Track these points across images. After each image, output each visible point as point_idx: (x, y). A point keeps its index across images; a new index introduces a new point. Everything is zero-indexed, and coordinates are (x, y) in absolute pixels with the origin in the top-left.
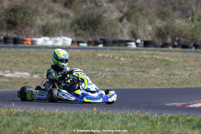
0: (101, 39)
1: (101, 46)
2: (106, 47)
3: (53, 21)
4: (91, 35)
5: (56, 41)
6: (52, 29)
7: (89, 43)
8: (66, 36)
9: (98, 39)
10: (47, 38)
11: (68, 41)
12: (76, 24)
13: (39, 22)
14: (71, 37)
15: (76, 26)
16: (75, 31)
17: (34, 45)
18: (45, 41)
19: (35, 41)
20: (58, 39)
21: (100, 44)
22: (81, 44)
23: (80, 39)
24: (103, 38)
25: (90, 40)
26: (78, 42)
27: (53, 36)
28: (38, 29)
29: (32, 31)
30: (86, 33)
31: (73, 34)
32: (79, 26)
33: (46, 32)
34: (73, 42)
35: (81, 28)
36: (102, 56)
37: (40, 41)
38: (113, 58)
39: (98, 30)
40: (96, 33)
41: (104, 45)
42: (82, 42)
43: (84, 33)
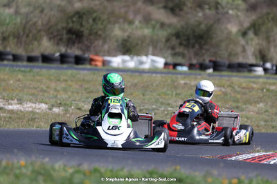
0: (210, 61)
1: (211, 71)
2: (216, 73)
3: (139, 33)
4: (196, 54)
5: (141, 63)
6: (137, 44)
7: (191, 66)
8: (157, 56)
9: (207, 62)
10: (127, 58)
11: (160, 62)
12: (174, 38)
13: (118, 32)
14: (164, 57)
15: (174, 41)
16: (173, 48)
17: (106, 68)
18: (124, 61)
19: (109, 62)
20: (144, 58)
21: (209, 68)
22: (179, 68)
23: (179, 60)
24: (213, 59)
25: (194, 62)
26: (175, 66)
27: (138, 54)
28: (116, 44)
29: (106, 47)
30: (188, 52)
31: (170, 52)
32: (178, 41)
33: (127, 48)
34: (166, 64)
35: (181, 44)
36: (185, 84)
37: (117, 61)
39: (207, 47)
40: (204, 51)
41: (214, 70)
42: (181, 65)
43: (186, 52)
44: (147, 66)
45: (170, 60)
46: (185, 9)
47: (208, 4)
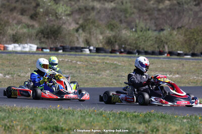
0: (61, 46)
1: (61, 51)
2: (64, 53)
3: (21, 31)
4: (53, 42)
5: (24, 48)
6: (21, 37)
7: (51, 49)
8: (32, 43)
9: (59, 46)
10: (17, 45)
11: (34, 47)
12: (40, 34)
13: (10, 31)
14: (37, 44)
15: (40, 35)
16: (40, 39)
17: (5, 51)
18: (15, 47)
19: (7, 47)
20: (26, 45)
21: (60, 50)
22: (45, 50)
23: (44, 46)
24: (62, 45)
25: (52, 46)
26: (42, 49)
27: (21, 43)
28: (9, 37)
29: (4, 39)
30: (48, 41)
31: (38, 41)
32: (43, 35)
33: (16, 40)
34: (37, 48)
35: (44, 37)
36: (62, 60)
37: (11, 47)
38: (71, 62)
39: (58, 38)
40: (56, 41)
41: (63, 51)
42: (46, 48)
43: (47, 41)
44: (27, 50)
45: (39, 46)
46: (39, 16)
47: (51, 14)
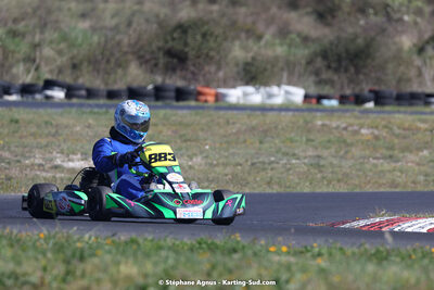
0: (371, 91)
1: (370, 105)
2: (379, 108)
4: (352, 82)
5: (270, 96)
6: (265, 70)
7: (343, 99)
8: (295, 85)
9: (366, 92)
10: (250, 89)
11: (297, 94)
12: (319, 59)
13: (238, 53)
14: (304, 87)
15: (319, 62)
16: (317, 73)
17: (219, 104)
18: (245, 94)
19: (224, 96)
20: (275, 89)
21: (369, 101)
22: (326, 102)
23: (326, 90)
24: (376, 88)
25: (348, 92)
26: (320, 98)
27: (266, 84)
28: (235, 69)
29: (221, 74)
30: (339, 77)
31: (312, 78)
32: (325, 63)
33: (252, 74)
34: (307, 97)
35: (329, 67)
37: (235, 95)
39: (366, 70)
40: (361, 77)
41: (377, 103)
42: (328, 97)
43: (336, 78)
44: (278, 100)
45: (313, 91)
47: (373, 7)
